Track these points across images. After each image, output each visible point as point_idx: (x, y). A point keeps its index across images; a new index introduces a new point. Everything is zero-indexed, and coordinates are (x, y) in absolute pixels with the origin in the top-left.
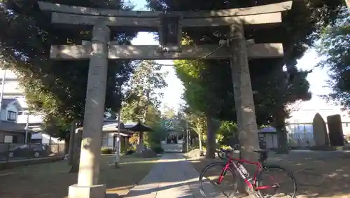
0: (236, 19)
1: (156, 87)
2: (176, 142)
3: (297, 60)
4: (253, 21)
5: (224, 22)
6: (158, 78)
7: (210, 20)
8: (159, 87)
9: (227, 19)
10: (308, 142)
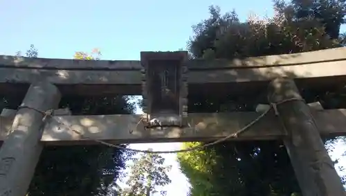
0: (278, 71)
1: (157, 184)
4: (307, 73)
5: (260, 75)
6: (160, 173)
7: (233, 72)
8: (161, 183)
9: (263, 70)
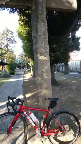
2: (23, 69)
3: (76, 32)
8: (13, 43)
10: (76, 69)
